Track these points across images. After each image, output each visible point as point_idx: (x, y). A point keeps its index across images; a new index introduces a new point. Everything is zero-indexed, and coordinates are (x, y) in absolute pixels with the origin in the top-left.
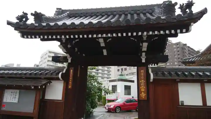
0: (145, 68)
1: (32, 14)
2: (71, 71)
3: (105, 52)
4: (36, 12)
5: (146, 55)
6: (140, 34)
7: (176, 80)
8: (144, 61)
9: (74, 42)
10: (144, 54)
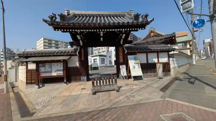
0: (122, 47)
1: (58, 15)
2: (82, 50)
3: (102, 39)
4: (61, 14)
5: (123, 40)
6: (121, 30)
7: (136, 52)
8: (122, 44)
9: (84, 33)
10: (122, 40)
